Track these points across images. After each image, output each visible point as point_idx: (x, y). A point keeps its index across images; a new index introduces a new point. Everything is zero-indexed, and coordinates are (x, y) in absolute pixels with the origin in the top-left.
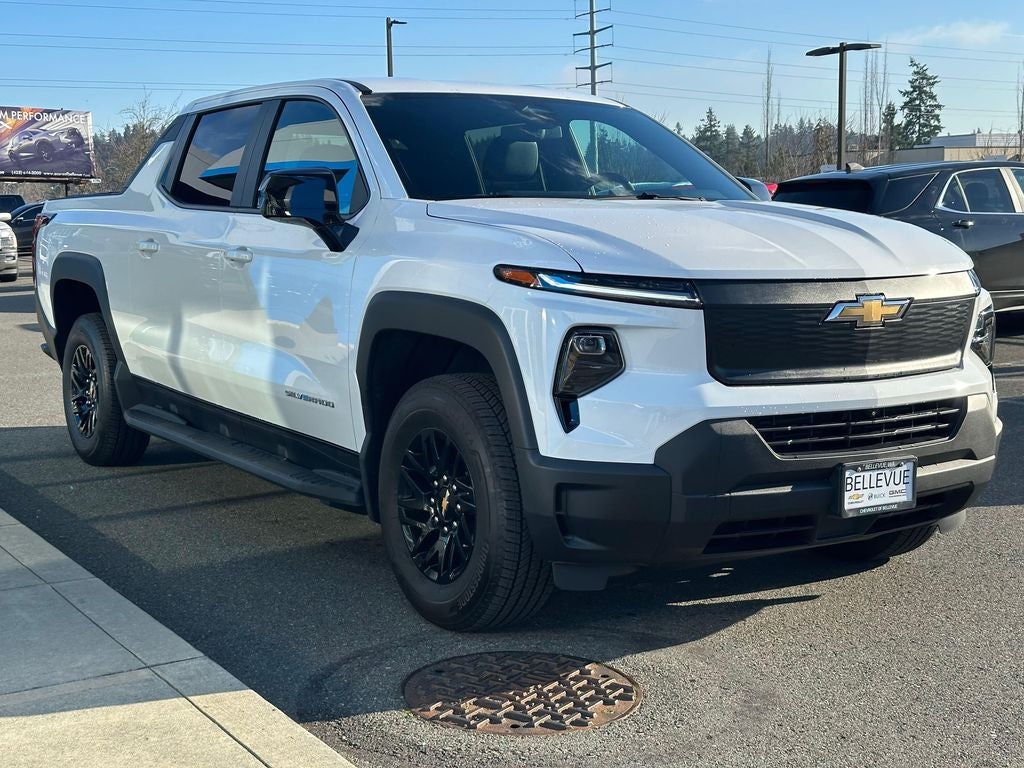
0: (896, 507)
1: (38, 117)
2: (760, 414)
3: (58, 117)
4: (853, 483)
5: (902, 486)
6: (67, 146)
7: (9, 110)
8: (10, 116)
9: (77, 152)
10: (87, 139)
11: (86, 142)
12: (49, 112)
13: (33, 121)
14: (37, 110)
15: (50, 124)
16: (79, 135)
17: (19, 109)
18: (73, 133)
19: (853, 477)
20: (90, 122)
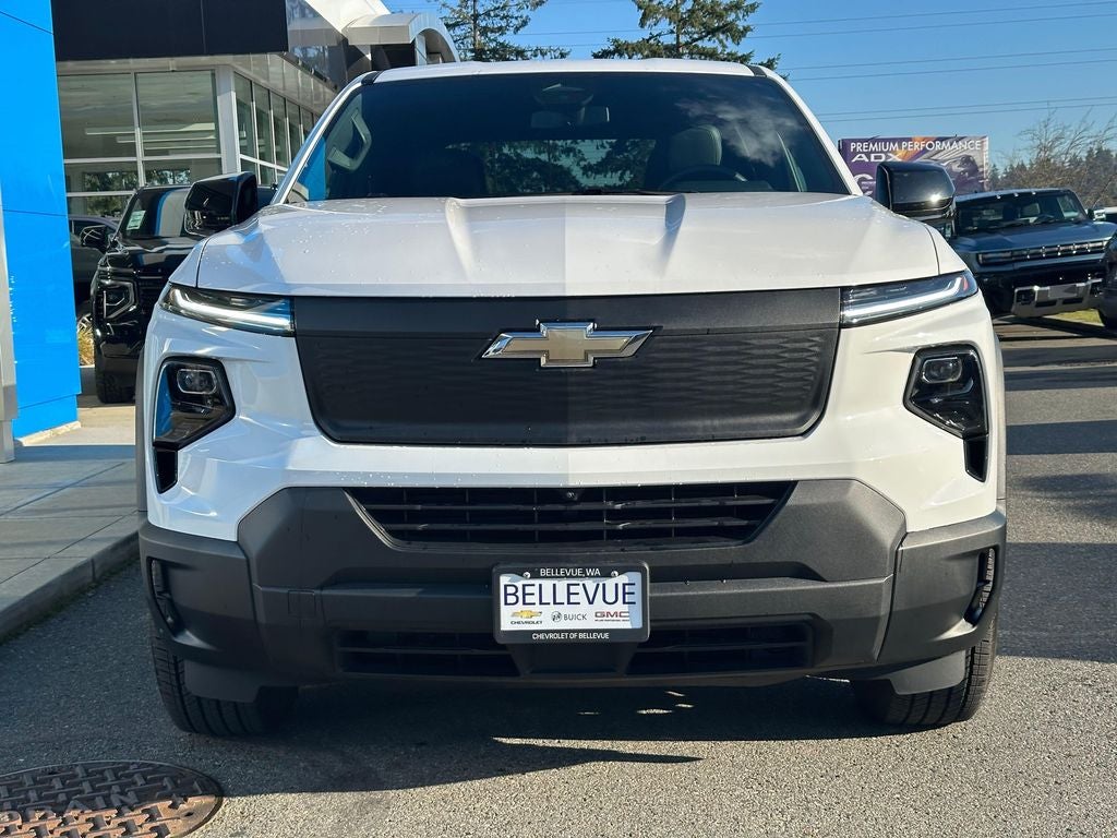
0: (606, 636)
1: (930, 146)
2: (365, 484)
3: (951, 145)
4: (520, 594)
5: (620, 607)
6: (959, 175)
7: (900, 141)
8: (900, 147)
9: (971, 182)
10: (982, 166)
11: (981, 170)
12: (942, 140)
13: (925, 150)
14: (929, 139)
15: (942, 153)
16: (973, 162)
17: (910, 139)
18: (967, 160)
19: (519, 585)
20: (986, 148)
